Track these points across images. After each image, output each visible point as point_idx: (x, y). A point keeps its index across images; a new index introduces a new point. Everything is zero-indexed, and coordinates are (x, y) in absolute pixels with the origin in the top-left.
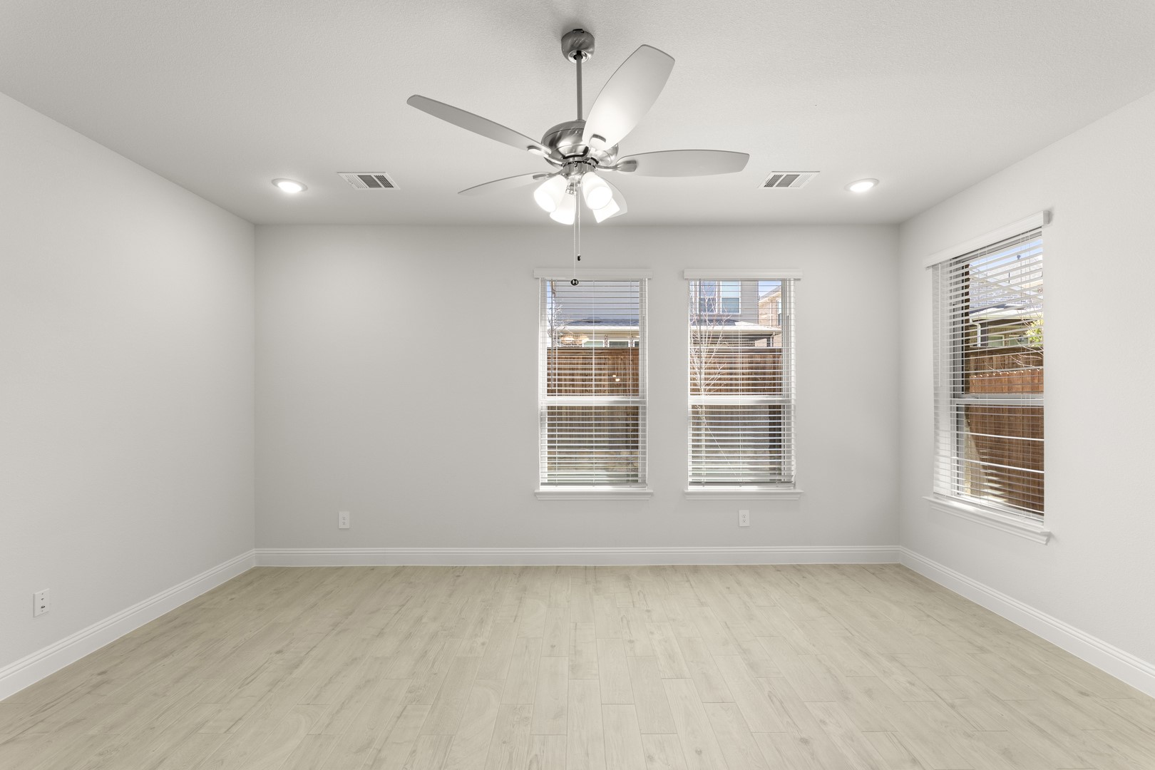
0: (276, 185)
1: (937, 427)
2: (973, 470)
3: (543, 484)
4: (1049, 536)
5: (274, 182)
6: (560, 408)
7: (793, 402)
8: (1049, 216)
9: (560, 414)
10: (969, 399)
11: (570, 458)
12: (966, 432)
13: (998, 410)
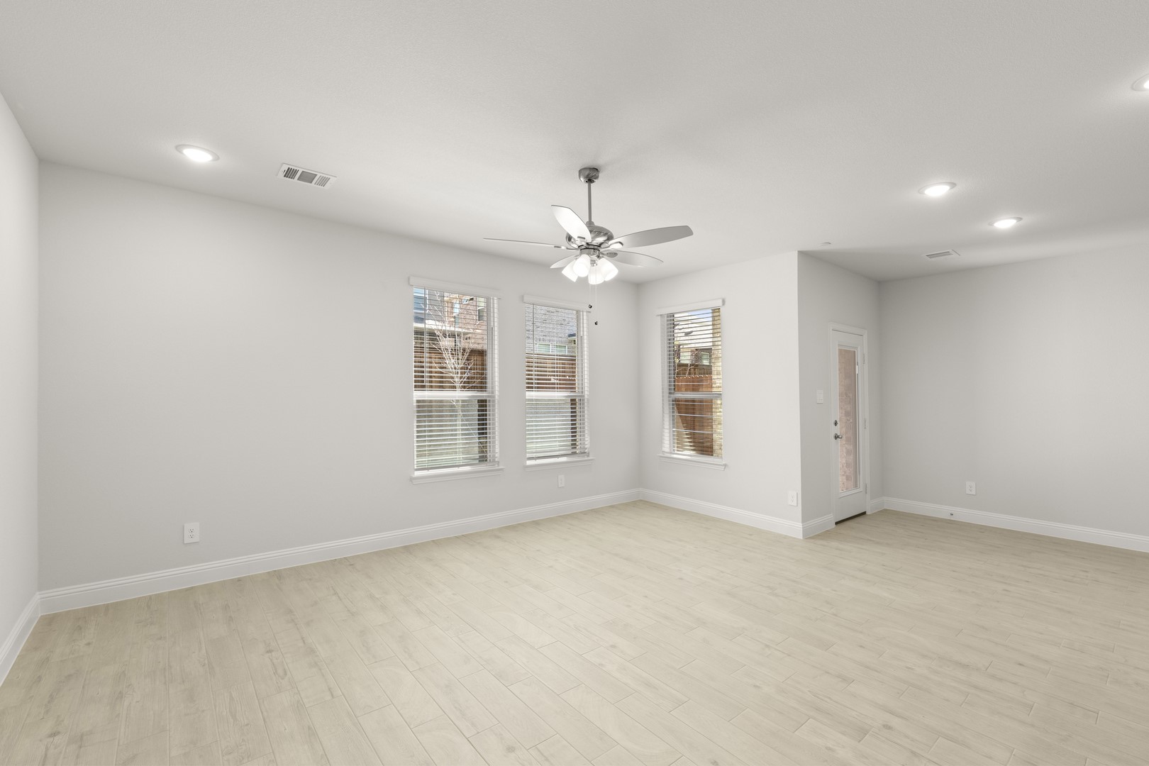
0: (181, 152)
1: (663, 412)
2: (679, 435)
3: (417, 470)
4: (725, 465)
5: (179, 148)
6: (431, 401)
7: (586, 396)
8: (724, 302)
9: (431, 406)
10: (679, 395)
11: (445, 444)
12: (676, 414)
13: (694, 401)
